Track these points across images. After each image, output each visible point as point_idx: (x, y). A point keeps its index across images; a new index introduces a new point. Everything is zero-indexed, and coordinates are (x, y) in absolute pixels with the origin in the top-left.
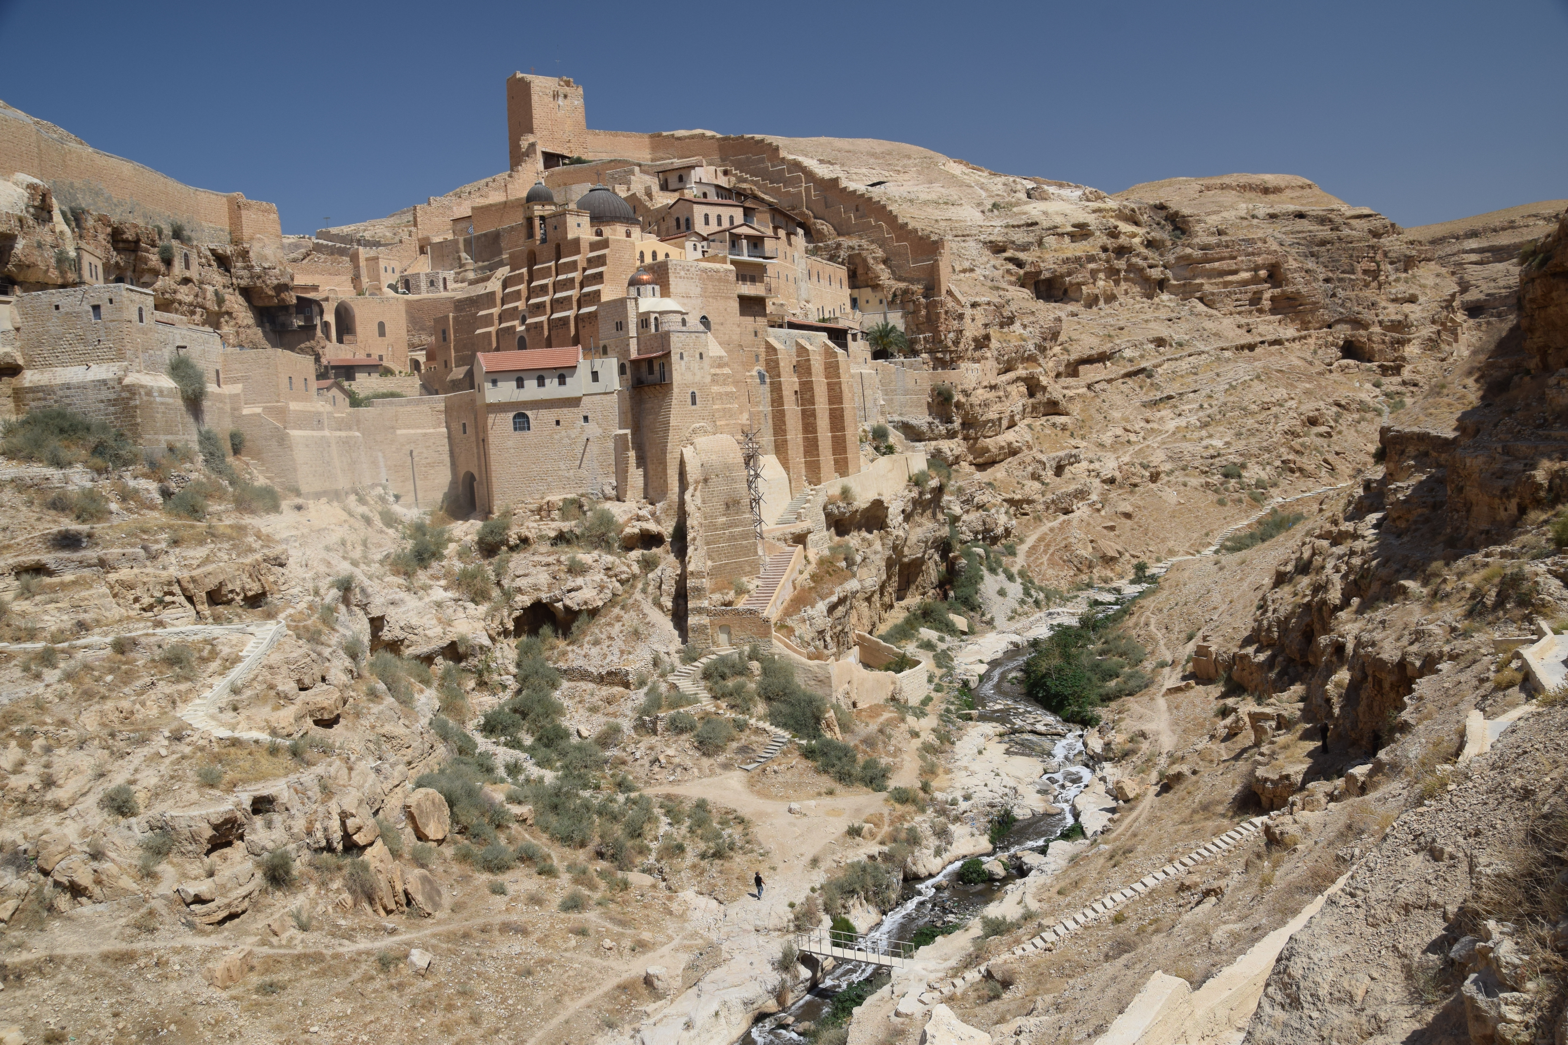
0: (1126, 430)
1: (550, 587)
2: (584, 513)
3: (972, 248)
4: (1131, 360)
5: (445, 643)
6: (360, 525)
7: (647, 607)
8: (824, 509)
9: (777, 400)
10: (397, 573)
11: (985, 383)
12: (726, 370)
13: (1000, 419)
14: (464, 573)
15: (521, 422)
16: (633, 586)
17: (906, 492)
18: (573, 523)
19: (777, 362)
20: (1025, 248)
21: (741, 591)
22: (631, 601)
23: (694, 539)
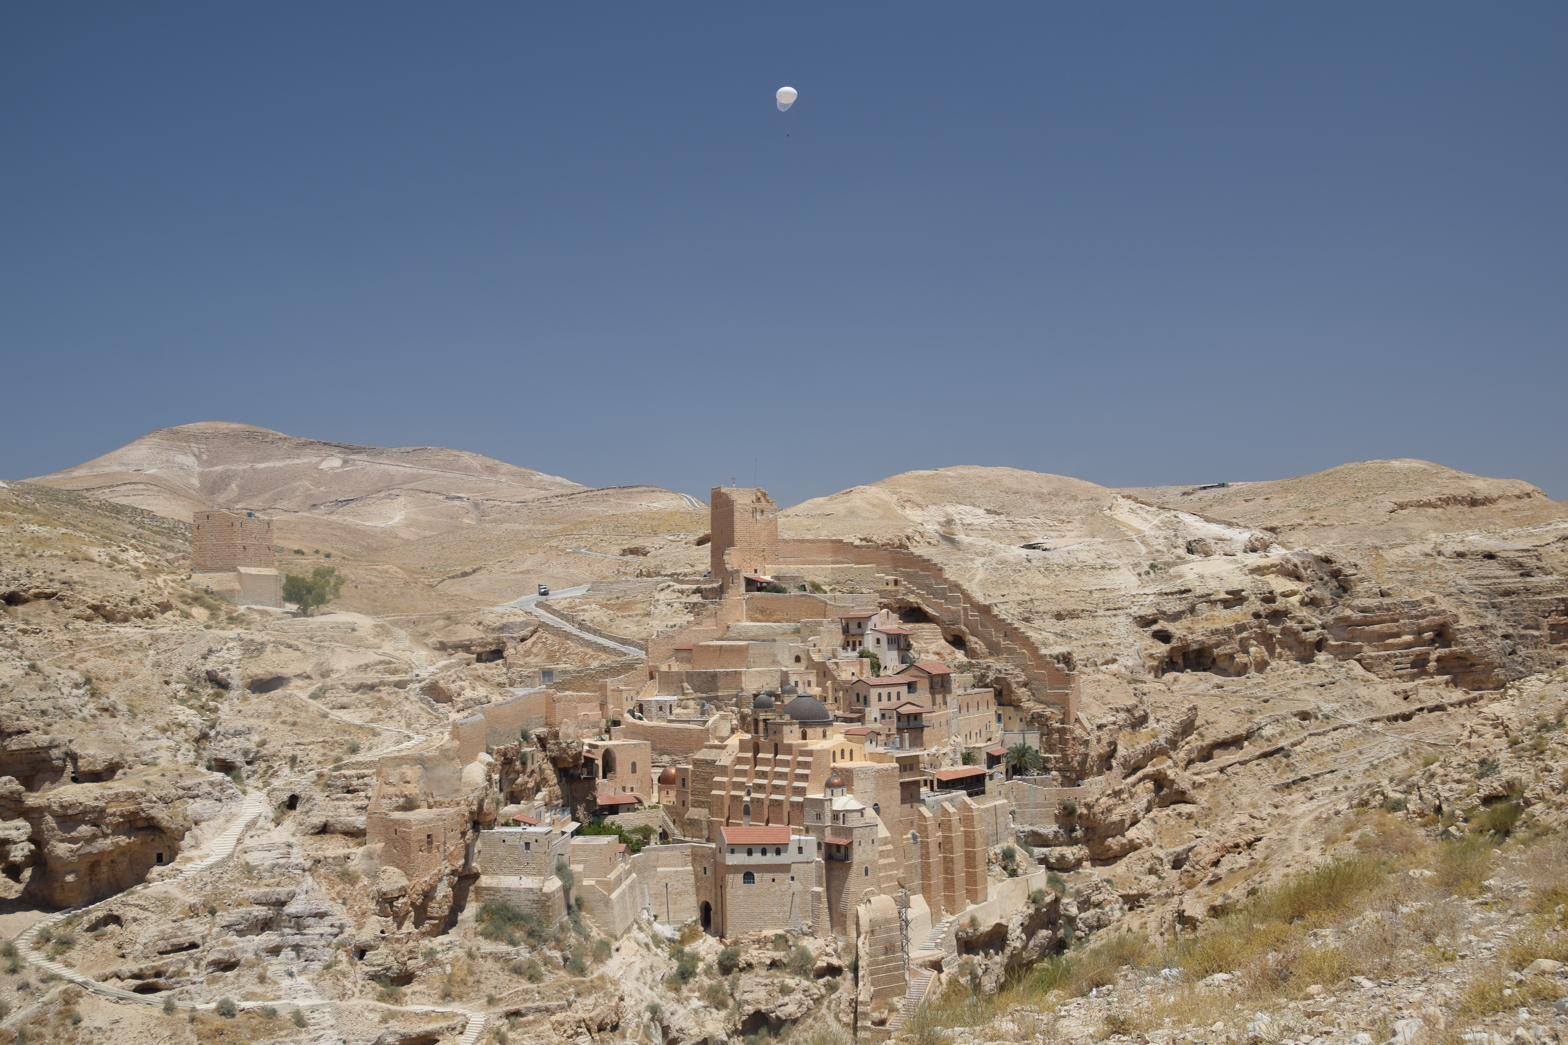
0: (1252, 817)
1: (767, 1001)
2: (790, 947)
3: (1123, 624)
4: (1269, 740)
5: (699, 1039)
6: (644, 951)
7: (830, 1019)
8: (957, 935)
9: (926, 855)
10: (671, 989)
11: (1109, 792)
12: (890, 847)
13: (1123, 821)
14: (711, 988)
15: (749, 877)
16: (821, 1004)
17: (1025, 909)
18: (782, 953)
19: (926, 827)
20: (1176, 617)
21: (892, 1010)
22: (819, 1015)
23: (863, 976)
